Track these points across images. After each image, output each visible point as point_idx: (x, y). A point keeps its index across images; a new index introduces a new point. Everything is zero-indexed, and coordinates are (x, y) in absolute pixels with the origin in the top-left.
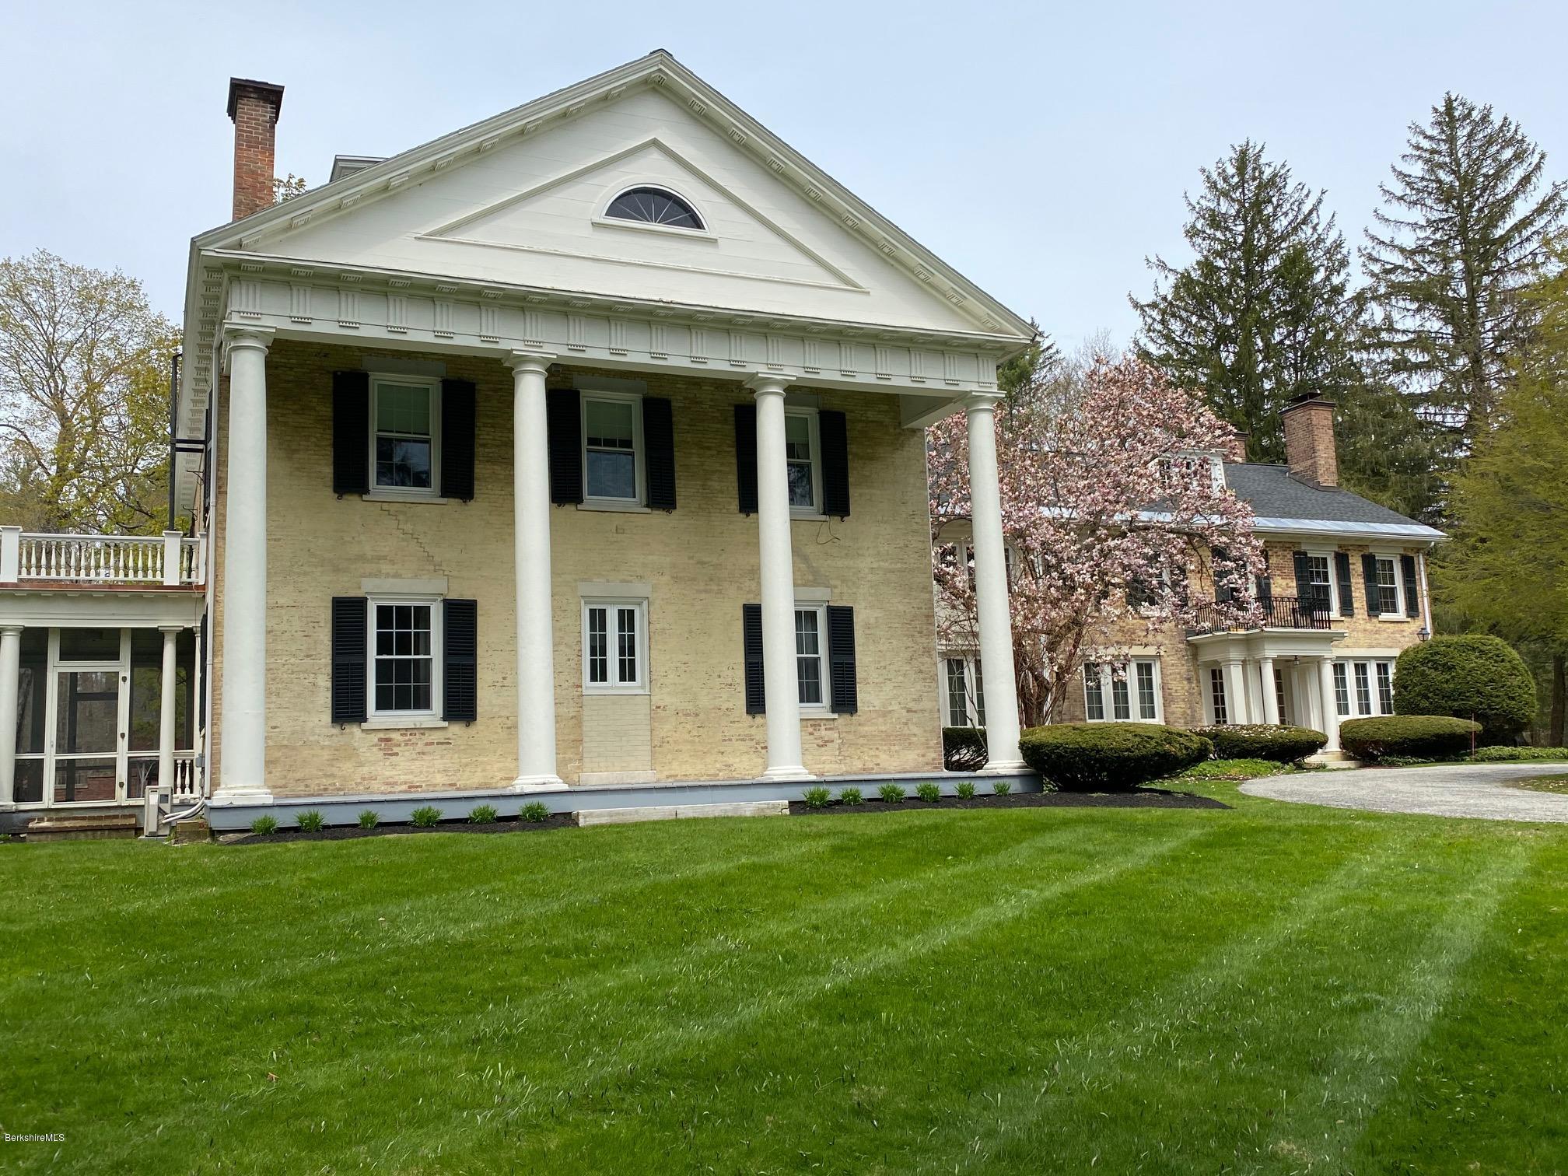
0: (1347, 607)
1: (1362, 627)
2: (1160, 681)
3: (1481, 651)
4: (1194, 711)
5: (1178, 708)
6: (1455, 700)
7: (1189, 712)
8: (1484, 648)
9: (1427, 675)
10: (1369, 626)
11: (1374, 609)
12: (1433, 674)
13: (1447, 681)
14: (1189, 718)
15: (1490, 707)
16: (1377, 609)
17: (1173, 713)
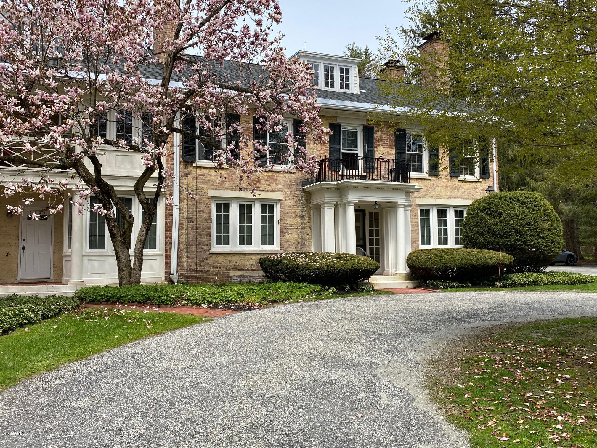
0: (434, 170)
1: (445, 184)
2: (279, 218)
3: (524, 202)
4: (304, 240)
5: (291, 238)
6: (501, 238)
7: (300, 240)
8: (527, 200)
9: (483, 219)
10: (450, 184)
11: (455, 172)
12: (487, 218)
13: (496, 224)
14: (299, 245)
15: (525, 244)
16: (457, 172)
17: (287, 241)
